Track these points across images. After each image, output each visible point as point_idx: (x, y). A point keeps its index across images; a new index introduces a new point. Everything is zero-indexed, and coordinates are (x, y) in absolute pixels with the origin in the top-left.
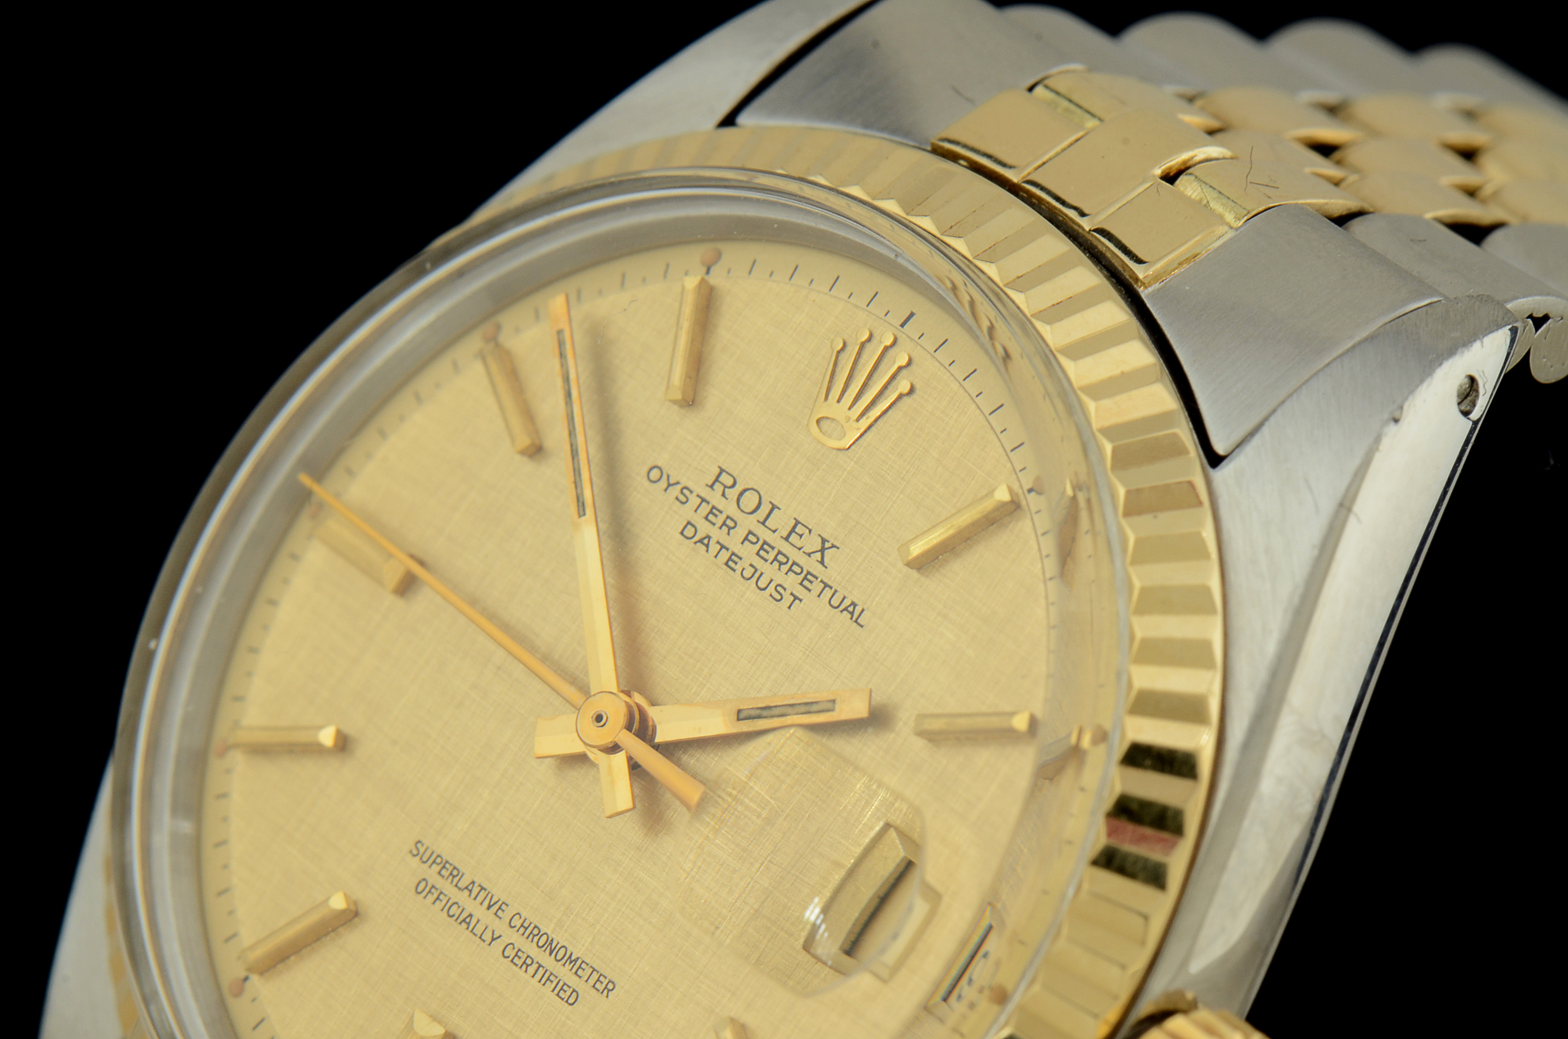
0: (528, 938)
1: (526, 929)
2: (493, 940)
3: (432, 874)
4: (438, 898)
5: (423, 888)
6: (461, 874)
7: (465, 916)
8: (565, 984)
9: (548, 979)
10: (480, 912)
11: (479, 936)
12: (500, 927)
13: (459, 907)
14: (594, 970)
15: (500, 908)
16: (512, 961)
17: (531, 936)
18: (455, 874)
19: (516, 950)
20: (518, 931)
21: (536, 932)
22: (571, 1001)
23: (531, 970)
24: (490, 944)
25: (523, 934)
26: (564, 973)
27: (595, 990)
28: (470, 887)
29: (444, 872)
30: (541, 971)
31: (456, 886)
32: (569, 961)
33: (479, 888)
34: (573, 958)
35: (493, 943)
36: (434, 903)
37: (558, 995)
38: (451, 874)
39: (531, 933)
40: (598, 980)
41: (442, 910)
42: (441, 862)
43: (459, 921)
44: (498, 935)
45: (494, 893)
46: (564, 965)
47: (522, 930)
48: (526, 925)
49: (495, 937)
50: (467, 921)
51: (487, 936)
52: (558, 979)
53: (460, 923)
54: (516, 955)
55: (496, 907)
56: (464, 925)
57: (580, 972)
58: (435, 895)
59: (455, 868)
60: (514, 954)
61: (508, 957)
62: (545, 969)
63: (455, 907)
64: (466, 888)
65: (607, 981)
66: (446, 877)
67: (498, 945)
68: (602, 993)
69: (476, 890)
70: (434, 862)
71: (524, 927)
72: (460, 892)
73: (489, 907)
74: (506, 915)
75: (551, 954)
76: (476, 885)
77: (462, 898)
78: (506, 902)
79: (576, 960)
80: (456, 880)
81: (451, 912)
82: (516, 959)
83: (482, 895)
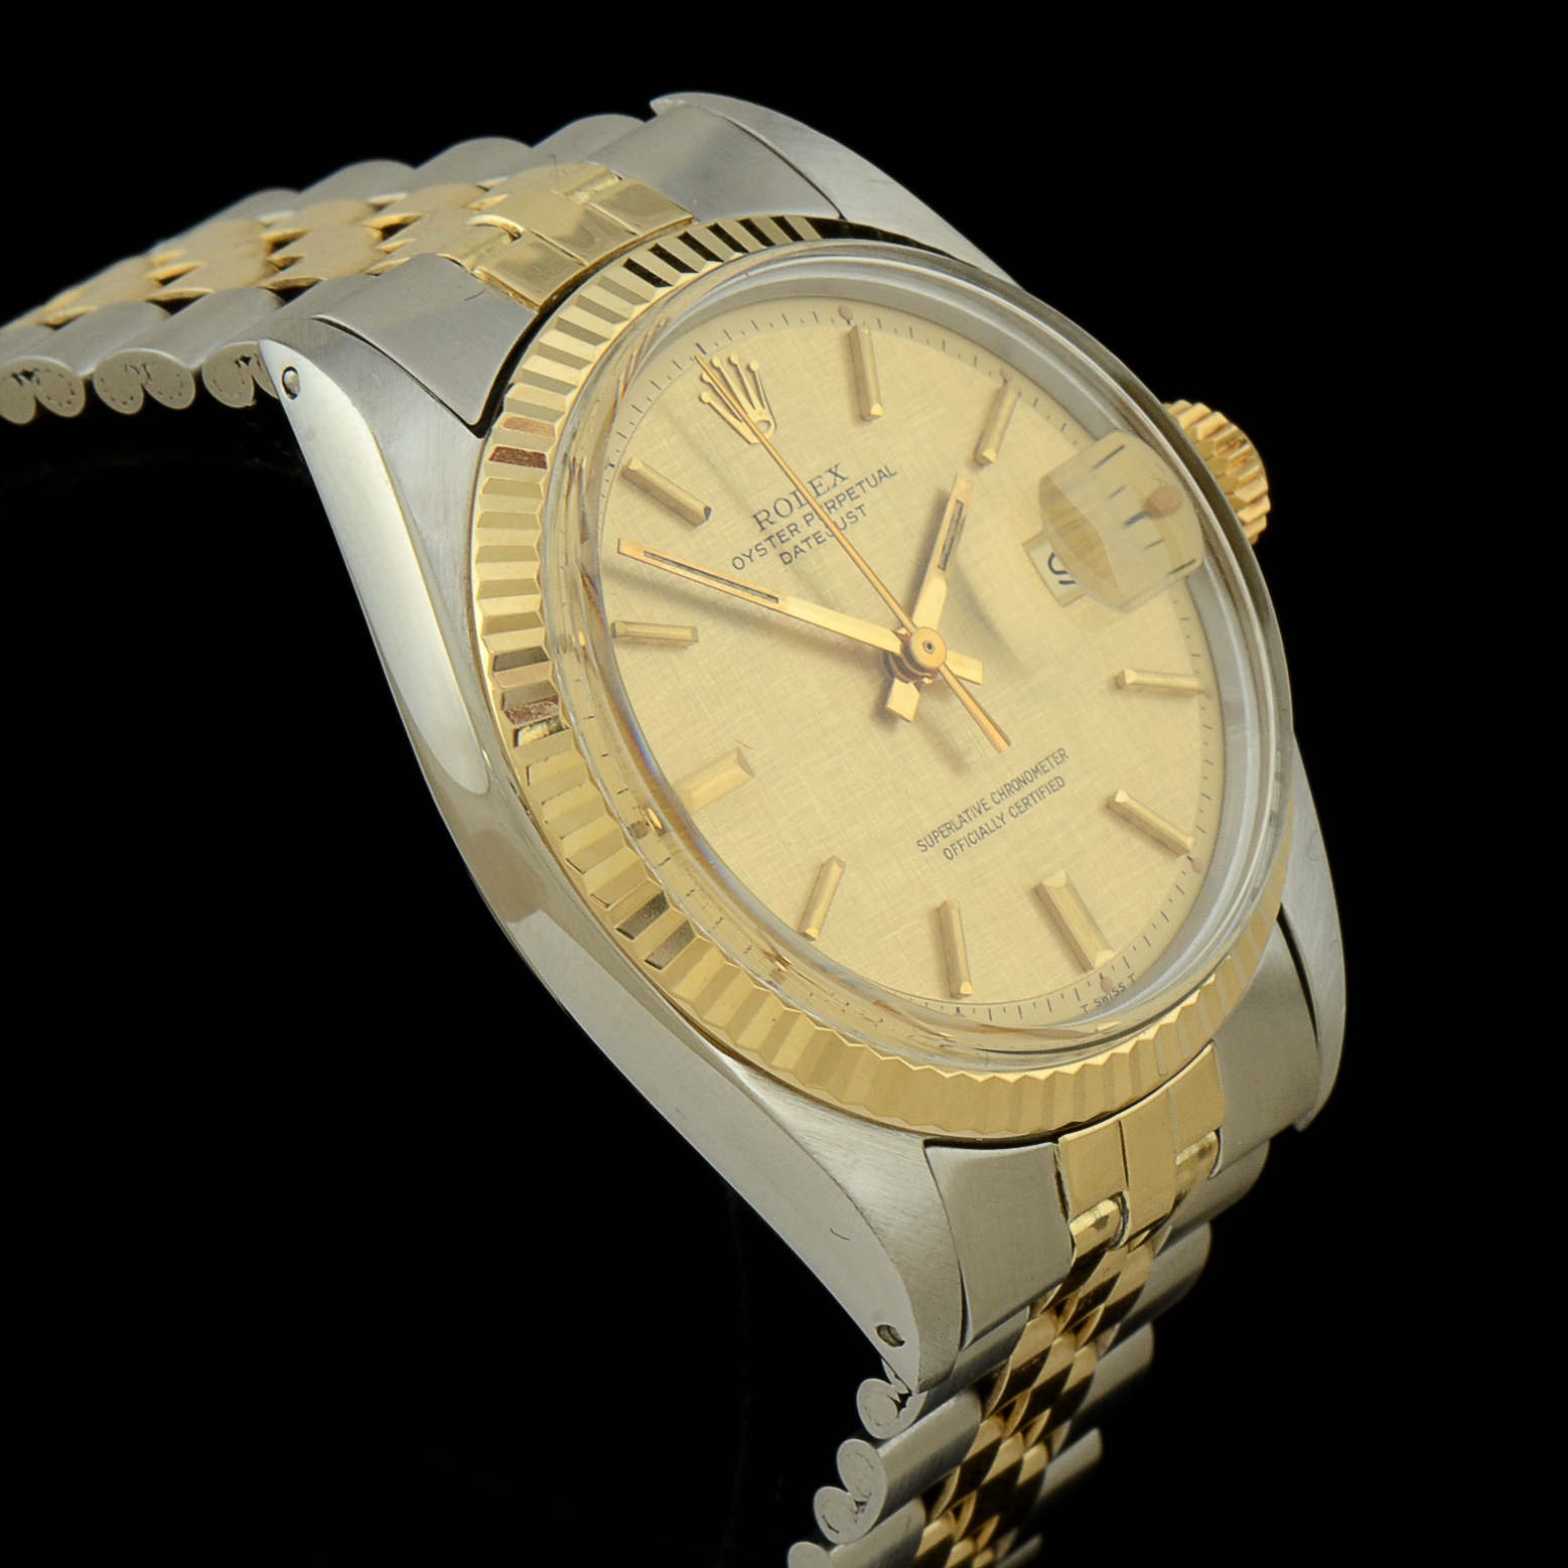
0: (1010, 795)
1: (1004, 793)
2: (1002, 819)
3: (944, 843)
4: (961, 846)
5: (949, 854)
6: (951, 822)
7: (980, 832)
8: (1049, 783)
9: (1042, 793)
10: (981, 820)
11: (996, 828)
12: (996, 810)
13: (972, 833)
14: (1046, 759)
15: (983, 805)
16: (1021, 812)
17: (1010, 792)
18: (949, 827)
19: (1015, 806)
20: (1003, 799)
21: (1008, 787)
22: (1061, 783)
23: (1032, 802)
24: (1004, 823)
25: (1006, 797)
26: (1042, 780)
27: (1061, 764)
28: (962, 820)
29: (945, 834)
30: (1035, 795)
31: (957, 829)
32: (1035, 773)
33: (965, 813)
34: (1034, 769)
35: (1004, 821)
36: (963, 850)
37: (1054, 791)
38: (948, 829)
39: (1007, 790)
40: (1054, 759)
41: (970, 846)
42: (938, 832)
43: (981, 837)
44: (1001, 814)
45: (972, 805)
46: (1037, 778)
47: (1003, 796)
48: (1001, 792)
49: (1000, 817)
50: (983, 831)
51: (998, 822)
52: (1044, 786)
53: (983, 837)
55: (981, 806)
56: (985, 835)
57: (1045, 769)
58: (958, 847)
59: (945, 825)
60: (1017, 809)
61: (1017, 814)
62: (1035, 792)
63: (971, 836)
64: (961, 822)
65: (1056, 753)
66: (949, 834)
67: (1008, 818)
68: (1064, 760)
69: (965, 816)
70: (936, 837)
71: (1002, 794)
72: (962, 828)
73: (980, 812)
74: (990, 803)
75: (1026, 783)
76: (962, 815)
77: (967, 828)
78: (981, 799)
79: (1037, 768)
80: (953, 828)
81: (973, 840)
82: (1022, 809)
83: (970, 813)
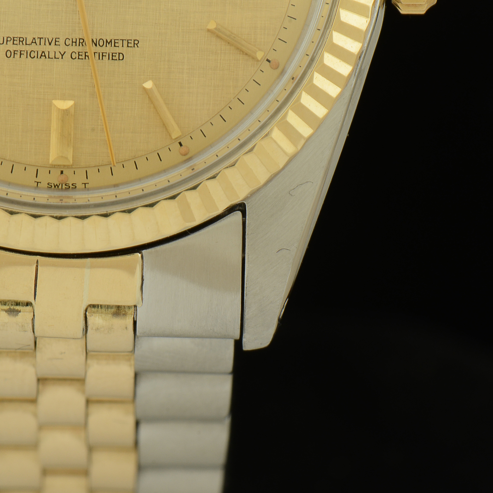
0: (79, 45)
1: (76, 42)
2: (62, 56)
3: (10, 46)
4: (21, 54)
5: (9, 54)
6: (25, 39)
7: (41, 54)
8: (112, 53)
9: (103, 56)
10: (47, 48)
11: (54, 58)
12: (62, 48)
13: (34, 52)
14: (123, 40)
15: (56, 41)
16: (79, 58)
17: (81, 44)
18: (22, 40)
19: (78, 53)
20: (72, 45)
21: (81, 41)
22: (121, 58)
24: (62, 58)
25: (76, 45)
26: (109, 49)
27: (130, 48)
28: (34, 41)
29: (16, 42)
30: (97, 55)
31: (26, 44)
32: (107, 43)
33: (39, 39)
34: (109, 41)
35: (63, 57)
36: (20, 57)
37: (112, 59)
38: (20, 41)
39: (80, 42)
40: (128, 43)
41: (27, 57)
42: (11, 39)
43: (39, 57)
44: (64, 52)
45: (48, 37)
46: (106, 46)
47: (74, 44)
48: (74, 41)
49: (62, 54)
50: (43, 55)
51: (58, 55)
52: (108, 53)
53: (40, 58)
54: (79, 55)
55: (54, 41)
56: (43, 58)
57: (116, 45)
58: (19, 54)
59: (20, 38)
60: (78, 55)
61: (76, 58)
62: (98, 53)
63: (33, 52)
64: (32, 42)
65: (133, 41)
66: (18, 44)
67: (67, 56)
68: (134, 47)
69: (38, 41)
70: (7, 41)
71: (74, 42)
72: (30, 45)
73: (50, 44)
74: (62, 42)
75: (96, 45)
76: (36, 39)
77: (33, 47)
78: (57, 37)
79: (111, 41)
80: (24, 42)
81: (32, 56)
82: (80, 57)
83: (43, 41)
